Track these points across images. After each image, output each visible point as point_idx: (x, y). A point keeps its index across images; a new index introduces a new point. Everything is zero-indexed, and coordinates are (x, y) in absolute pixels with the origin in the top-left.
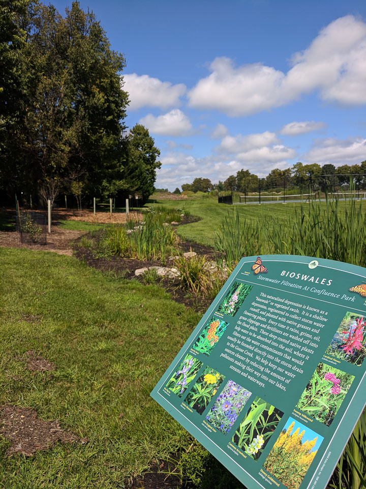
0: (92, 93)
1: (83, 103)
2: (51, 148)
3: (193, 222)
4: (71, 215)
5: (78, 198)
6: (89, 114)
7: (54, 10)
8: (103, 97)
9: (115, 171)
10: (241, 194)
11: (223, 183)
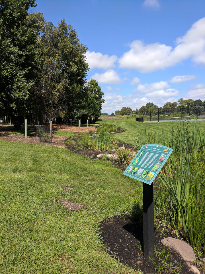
0: (70, 65)
1: (66, 71)
2: (50, 94)
3: (122, 132)
4: (59, 128)
5: (63, 119)
6: (69, 76)
7: (52, 24)
8: (76, 67)
9: (81, 105)
10: (149, 116)
11: (138, 110)
